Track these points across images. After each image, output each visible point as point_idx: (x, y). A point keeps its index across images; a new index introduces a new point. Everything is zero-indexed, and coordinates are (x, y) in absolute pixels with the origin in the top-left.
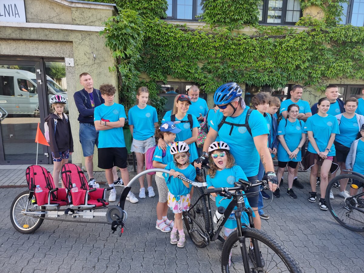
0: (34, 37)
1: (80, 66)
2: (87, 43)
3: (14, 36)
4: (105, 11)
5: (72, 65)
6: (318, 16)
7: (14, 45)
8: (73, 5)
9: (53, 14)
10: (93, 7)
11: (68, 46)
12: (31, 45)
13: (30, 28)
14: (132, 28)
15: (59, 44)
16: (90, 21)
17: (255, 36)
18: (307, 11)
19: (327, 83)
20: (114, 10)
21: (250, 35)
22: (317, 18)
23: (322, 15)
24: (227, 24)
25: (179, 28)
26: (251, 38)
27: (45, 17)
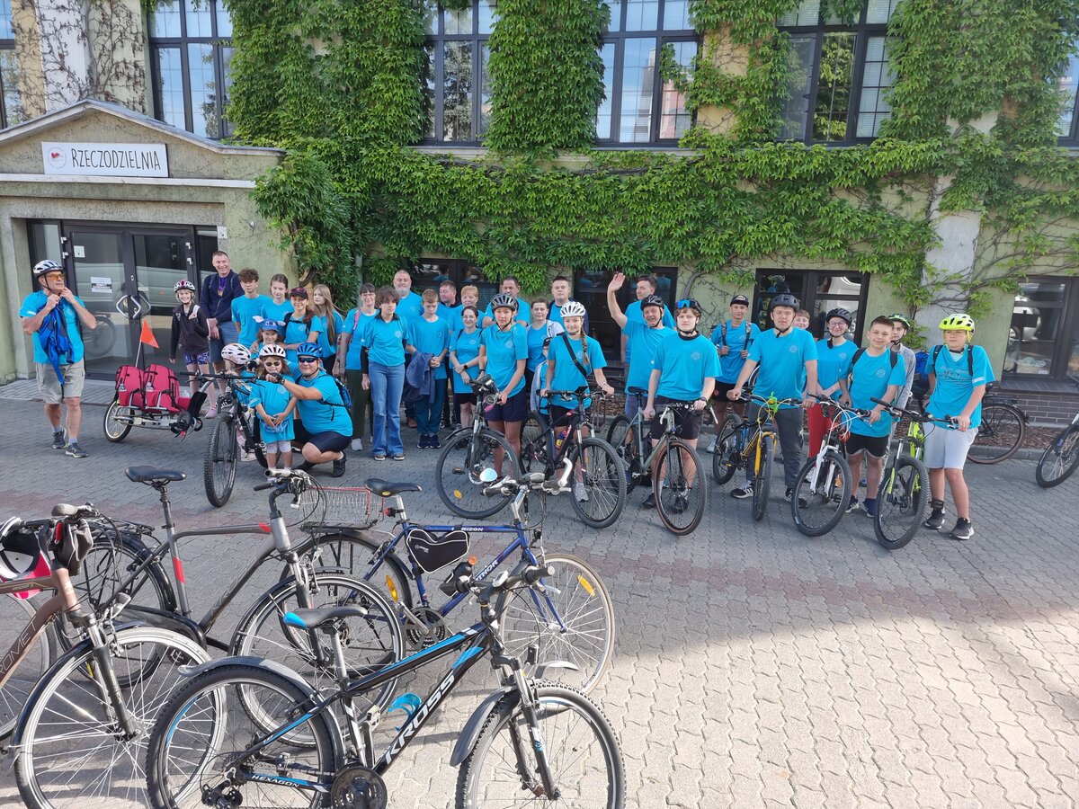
0: (175, 197)
1: (233, 239)
2: (243, 205)
3: (151, 197)
4: (266, 158)
5: (226, 236)
6: (725, 124)
7: (153, 208)
8: (224, 152)
9: (203, 163)
10: (249, 153)
11: (220, 209)
12: (174, 209)
13: (171, 186)
14: (296, 183)
15: (209, 207)
16: (246, 172)
17: (586, 171)
18: (700, 117)
19: (752, 268)
20: (279, 155)
21: (577, 169)
22: (722, 130)
23: (734, 122)
24: (523, 150)
25: (437, 161)
26: (576, 175)
27: (193, 168)
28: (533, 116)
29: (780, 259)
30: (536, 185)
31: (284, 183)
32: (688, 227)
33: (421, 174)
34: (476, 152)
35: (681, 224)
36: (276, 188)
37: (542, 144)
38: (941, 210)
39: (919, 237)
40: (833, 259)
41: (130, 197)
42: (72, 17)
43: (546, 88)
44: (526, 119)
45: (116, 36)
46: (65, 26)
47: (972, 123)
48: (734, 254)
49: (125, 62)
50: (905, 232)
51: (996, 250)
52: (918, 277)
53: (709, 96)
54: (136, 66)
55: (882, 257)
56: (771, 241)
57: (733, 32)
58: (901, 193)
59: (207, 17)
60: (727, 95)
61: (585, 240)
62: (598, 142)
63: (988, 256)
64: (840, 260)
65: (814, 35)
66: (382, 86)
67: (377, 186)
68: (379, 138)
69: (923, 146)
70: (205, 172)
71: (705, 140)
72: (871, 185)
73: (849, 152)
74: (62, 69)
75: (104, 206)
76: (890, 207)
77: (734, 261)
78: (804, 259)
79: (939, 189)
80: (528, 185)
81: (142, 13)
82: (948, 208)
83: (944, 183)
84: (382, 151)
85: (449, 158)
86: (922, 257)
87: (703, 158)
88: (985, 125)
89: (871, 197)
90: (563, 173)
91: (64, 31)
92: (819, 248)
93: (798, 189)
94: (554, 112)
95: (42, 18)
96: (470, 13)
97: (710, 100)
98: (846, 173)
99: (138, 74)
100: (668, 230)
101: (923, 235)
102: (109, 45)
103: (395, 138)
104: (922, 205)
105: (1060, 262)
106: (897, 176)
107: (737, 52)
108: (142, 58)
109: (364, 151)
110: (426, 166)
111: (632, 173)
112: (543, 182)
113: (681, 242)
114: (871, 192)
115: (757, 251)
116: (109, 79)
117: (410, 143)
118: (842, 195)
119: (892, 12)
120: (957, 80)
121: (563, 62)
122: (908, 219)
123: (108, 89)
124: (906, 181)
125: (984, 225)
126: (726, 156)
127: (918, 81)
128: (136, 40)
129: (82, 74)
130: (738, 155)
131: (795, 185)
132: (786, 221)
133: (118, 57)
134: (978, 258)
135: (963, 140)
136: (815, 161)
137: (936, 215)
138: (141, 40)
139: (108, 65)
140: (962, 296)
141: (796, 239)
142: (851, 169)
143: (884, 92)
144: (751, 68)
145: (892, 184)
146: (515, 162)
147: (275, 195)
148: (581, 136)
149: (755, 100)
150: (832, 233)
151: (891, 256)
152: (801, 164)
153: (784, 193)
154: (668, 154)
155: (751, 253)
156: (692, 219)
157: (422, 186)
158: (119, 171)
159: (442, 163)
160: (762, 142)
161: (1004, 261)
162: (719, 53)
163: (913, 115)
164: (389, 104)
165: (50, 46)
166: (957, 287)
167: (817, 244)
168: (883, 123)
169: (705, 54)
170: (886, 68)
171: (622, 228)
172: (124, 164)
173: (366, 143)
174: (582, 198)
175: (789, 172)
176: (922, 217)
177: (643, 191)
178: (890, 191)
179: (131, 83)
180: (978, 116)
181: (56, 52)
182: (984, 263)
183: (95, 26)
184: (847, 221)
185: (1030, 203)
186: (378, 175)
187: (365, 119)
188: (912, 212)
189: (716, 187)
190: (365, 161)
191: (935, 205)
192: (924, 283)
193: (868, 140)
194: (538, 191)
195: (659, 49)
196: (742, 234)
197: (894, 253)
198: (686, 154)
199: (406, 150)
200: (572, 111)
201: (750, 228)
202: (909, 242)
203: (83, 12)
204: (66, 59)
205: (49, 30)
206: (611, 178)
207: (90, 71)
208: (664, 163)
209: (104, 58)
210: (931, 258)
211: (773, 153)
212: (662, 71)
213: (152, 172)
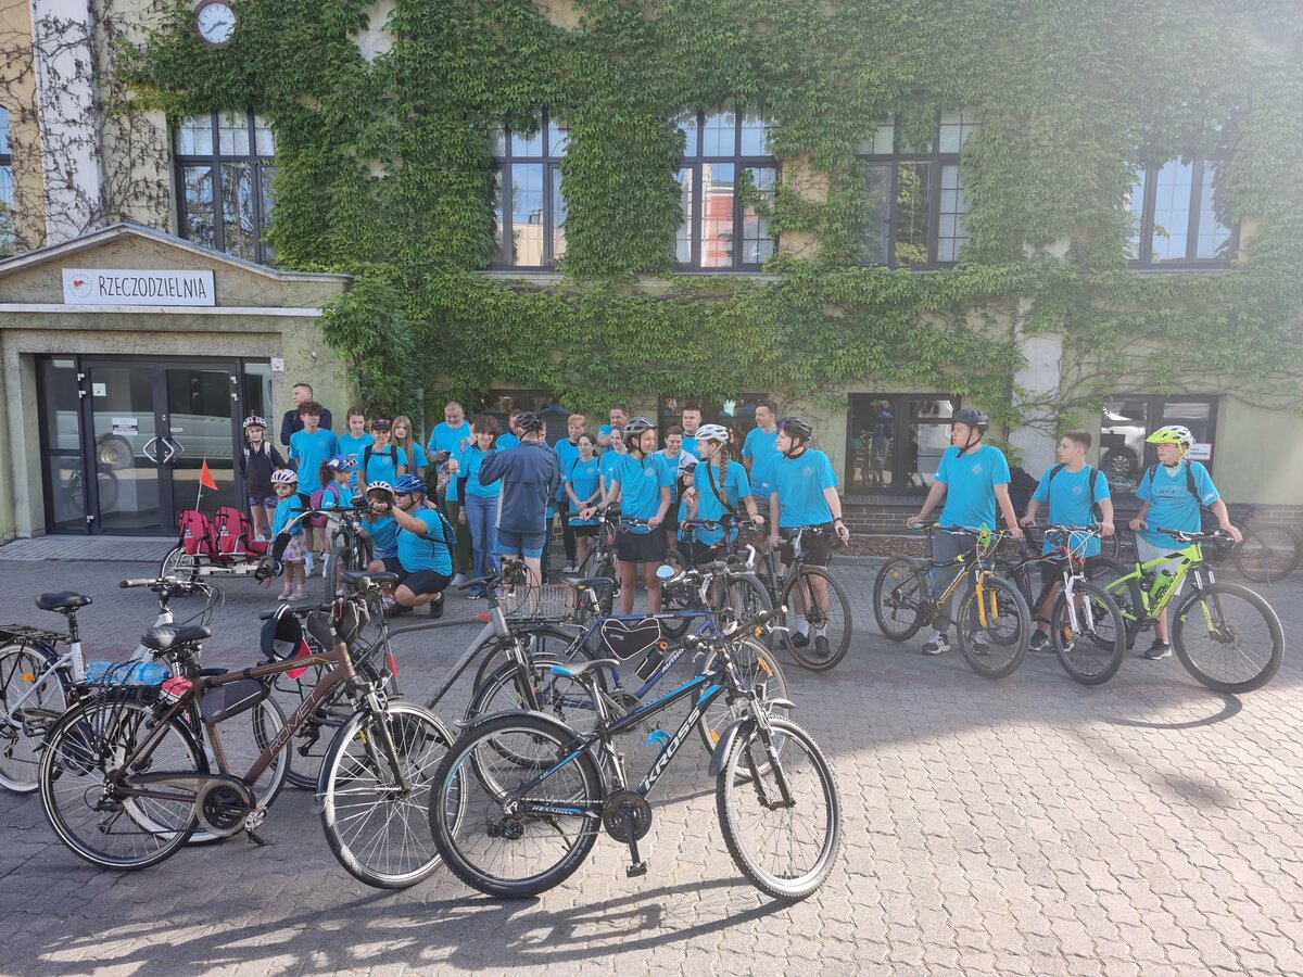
0: (224, 327)
1: (291, 371)
2: (304, 334)
3: (195, 327)
4: (333, 286)
5: (282, 369)
6: (808, 249)
7: (196, 340)
8: (283, 278)
9: (256, 290)
10: (311, 279)
11: (276, 339)
12: (220, 340)
13: (219, 315)
14: (368, 311)
15: (262, 338)
16: (309, 300)
17: (669, 297)
18: (782, 242)
19: (844, 392)
20: (345, 281)
21: (658, 294)
22: (805, 255)
23: (817, 247)
24: (602, 276)
25: (509, 287)
26: (658, 300)
27: (244, 295)
28: (611, 240)
29: (871, 383)
30: (618, 310)
31: (355, 311)
32: (778, 353)
33: (490, 300)
34: (550, 277)
35: (771, 349)
36: (346, 315)
37: (622, 269)
38: (1024, 332)
39: (1006, 359)
40: (924, 381)
41: (170, 327)
42: (85, 132)
43: (625, 213)
44: (605, 243)
45: (135, 153)
46: (75, 141)
47: (1047, 248)
48: (825, 379)
49: (145, 181)
50: (993, 354)
51: (1080, 370)
52: (1008, 399)
53: (791, 222)
54: (159, 185)
55: (973, 379)
56: (863, 365)
57: (811, 160)
58: (985, 315)
59: (245, 135)
60: (810, 221)
61: (670, 367)
62: (680, 267)
63: (1073, 376)
64: (931, 383)
65: (889, 163)
66: (447, 209)
67: (442, 313)
68: (444, 262)
69: (1003, 270)
70: (259, 300)
71: (790, 265)
72: (956, 309)
73: (933, 276)
74: (69, 187)
75: (136, 338)
76: (976, 329)
77: (825, 386)
78: (895, 383)
79: (1021, 311)
80: (609, 311)
81: (168, 127)
82: (1031, 330)
83: (1025, 306)
84: (447, 276)
85: (520, 283)
86: (1010, 378)
87: (788, 283)
88: (1059, 250)
89: (957, 320)
90: (645, 298)
91: (74, 147)
92: (909, 371)
93: (885, 312)
94: (633, 236)
95: (48, 132)
96: (539, 136)
97: (792, 225)
98: (931, 296)
99: (161, 193)
100: (757, 355)
101: (1010, 359)
102: (126, 162)
103: (461, 262)
104: (1005, 327)
105: (1141, 381)
106: (980, 299)
107: (817, 179)
108: (166, 176)
109: (428, 277)
110: (496, 291)
111: (716, 298)
112: (624, 308)
113: (771, 367)
114: (956, 315)
115: (849, 376)
116: (126, 199)
117: (478, 268)
118: (928, 318)
119: (964, 142)
120: (1030, 207)
121: (641, 186)
122: (994, 341)
123: (124, 209)
124: (989, 304)
125: (1066, 346)
126: (812, 280)
127: (993, 208)
128: (161, 157)
129: (93, 194)
130: (823, 279)
131: (882, 309)
132: (875, 344)
133: (137, 174)
134: (1063, 378)
135: (1040, 265)
136: (900, 285)
137: (1020, 336)
138: (166, 157)
139: (126, 183)
140: (1052, 417)
141: (887, 362)
142: (935, 293)
143: (961, 218)
144: (831, 193)
145: (976, 307)
146: (593, 287)
147: (346, 323)
148: (662, 260)
149: (838, 225)
150: (922, 354)
151: (980, 377)
152: (887, 288)
153: (872, 316)
154: (753, 278)
155: (842, 378)
156: (781, 343)
157: (493, 312)
158: (156, 300)
159: (514, 289)
160: (847, 266)
161: (1090, 381)
162: (798, 179)
163: (991, 240)
164: (455, 228)
165: (55, 162)
166: (1046, 408)
167: (907, 367)
168: (963, 247)
169: (785, 180)
170: (961, 197)
171: (710, 354)
172: (163, 292)
173: (430, 268)
174: (666, 323)
175: (875, 296)
176: (1007, 339)
177: (730, 315)
178: (975, 314)
179: (153, 203)
180: (1052, 241)
181: (63, 169)
182: (1069, 383)
183: (110, 141)
184: (935, 344)
185: (1108, 324)
186: (445, 302)
187: (428, 243)
188: (997, 334)
189: (803, 311)
190: (429, 287)
191: (1019, 327)
192: (1014, 404)
193: (950, 265)
194: (619, 316)
195: (738, 174)
196: (832, 358)
197: (983, 375)
198: (771, 279)
199: (473, 276)
200: (652, 236)
201: (840, 352)
202: (996, 363)
203: (97, 127)
204: (75, 177)
205: (54, 144)
206: (696, 303)
207: (102, 190)
208: (749, 288)
209: (120, 177)
210: (1018, 379)
211: (858, 277)
212: (742, 196)
213: (196, 300)
